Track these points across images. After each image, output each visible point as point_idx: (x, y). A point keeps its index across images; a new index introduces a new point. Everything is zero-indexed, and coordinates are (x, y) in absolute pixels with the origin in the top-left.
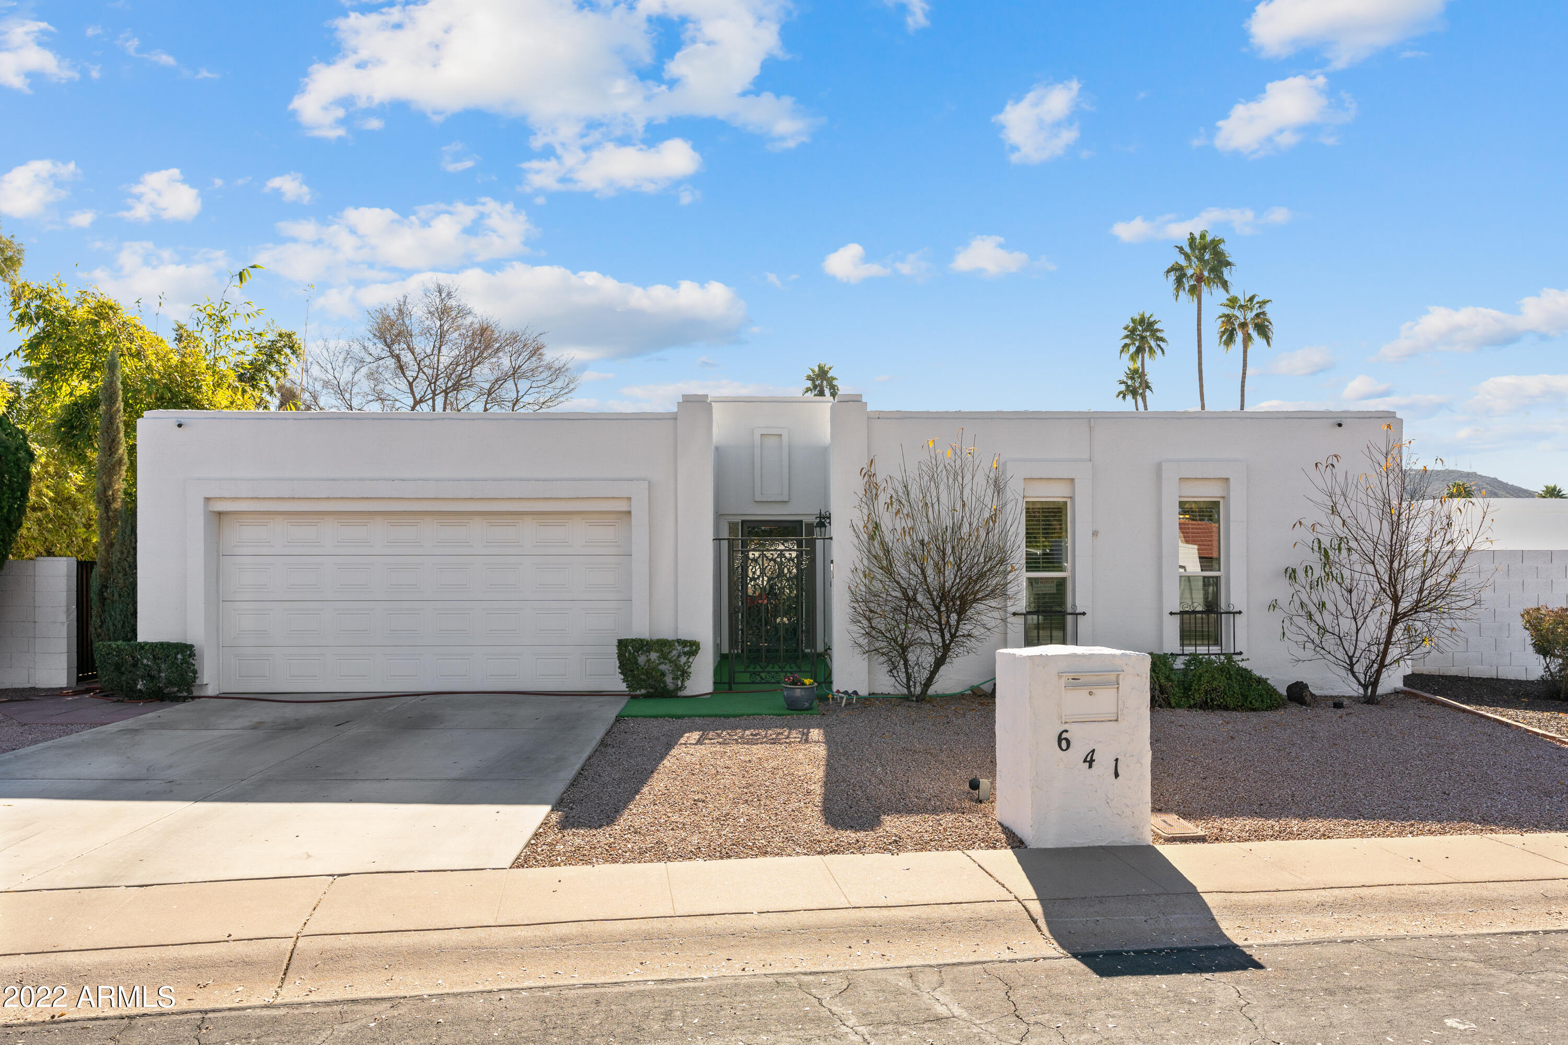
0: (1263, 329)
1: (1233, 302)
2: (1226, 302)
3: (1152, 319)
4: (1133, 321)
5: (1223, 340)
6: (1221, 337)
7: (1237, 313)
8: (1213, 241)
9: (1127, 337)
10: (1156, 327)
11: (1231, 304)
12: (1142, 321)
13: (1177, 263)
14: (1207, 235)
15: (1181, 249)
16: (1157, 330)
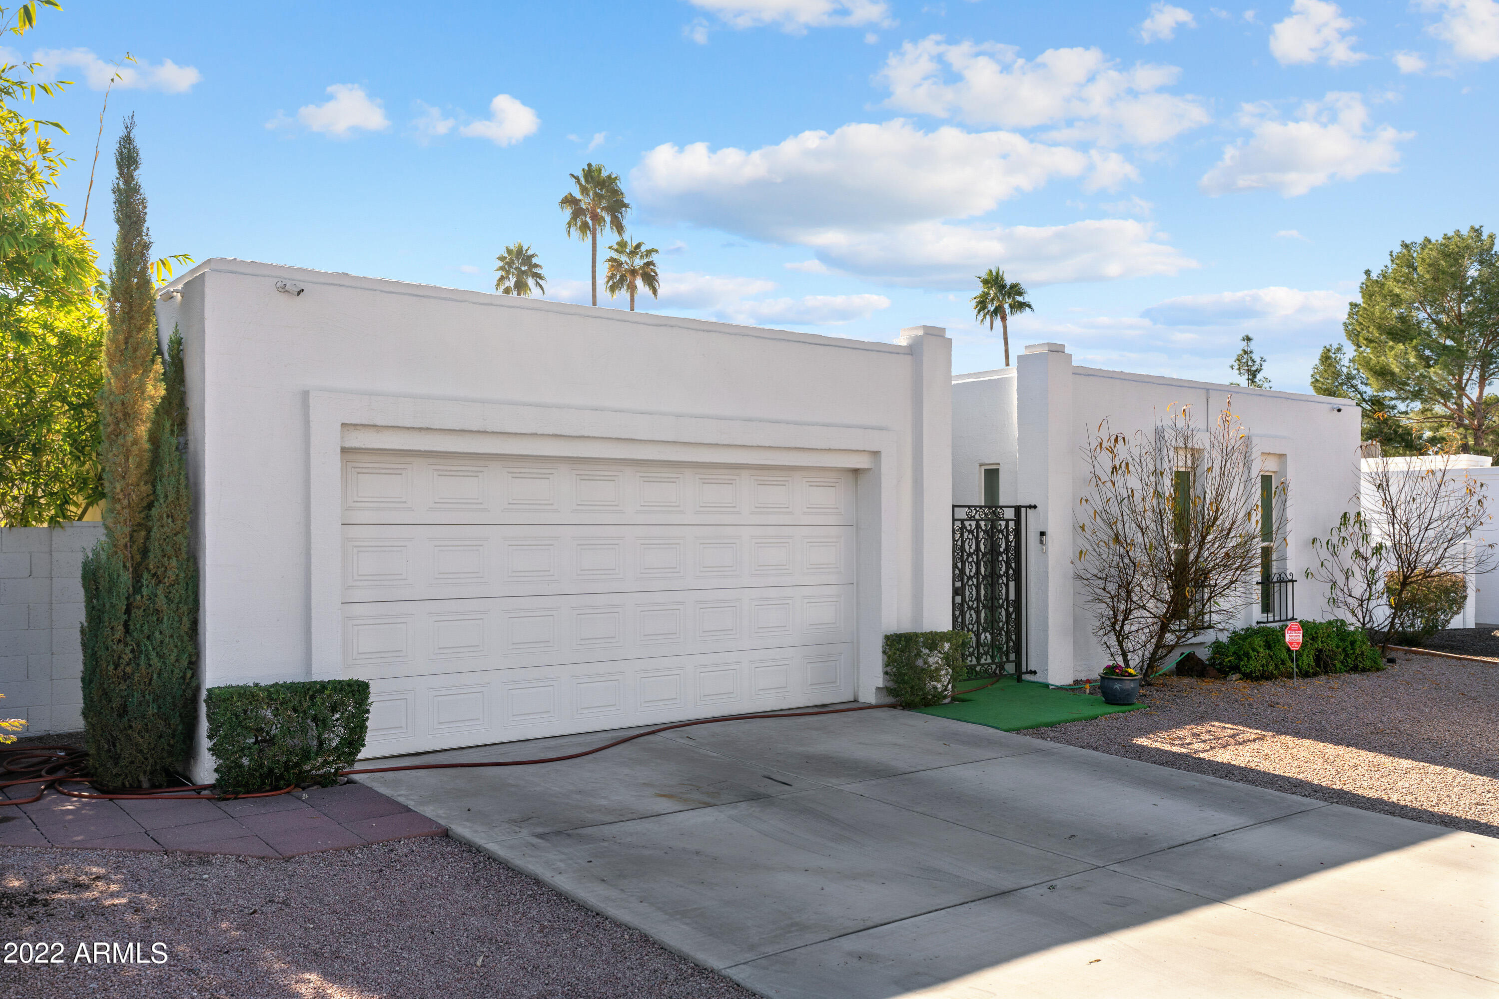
0: (650, 279)
1: (622, 245)
2: (615, 246)
3: (530, 253)
4: (509, 251)
5: (609, 286)
6: (608, 282)
7: (624, 258)
8: (609, 177)
9: (502, 268)
10: (534, 260)
11: (620, 248)
12: (520, 251)
13: (571, 195)
14: (603, 169)
15: (577, 178)
16: (536, 266)
